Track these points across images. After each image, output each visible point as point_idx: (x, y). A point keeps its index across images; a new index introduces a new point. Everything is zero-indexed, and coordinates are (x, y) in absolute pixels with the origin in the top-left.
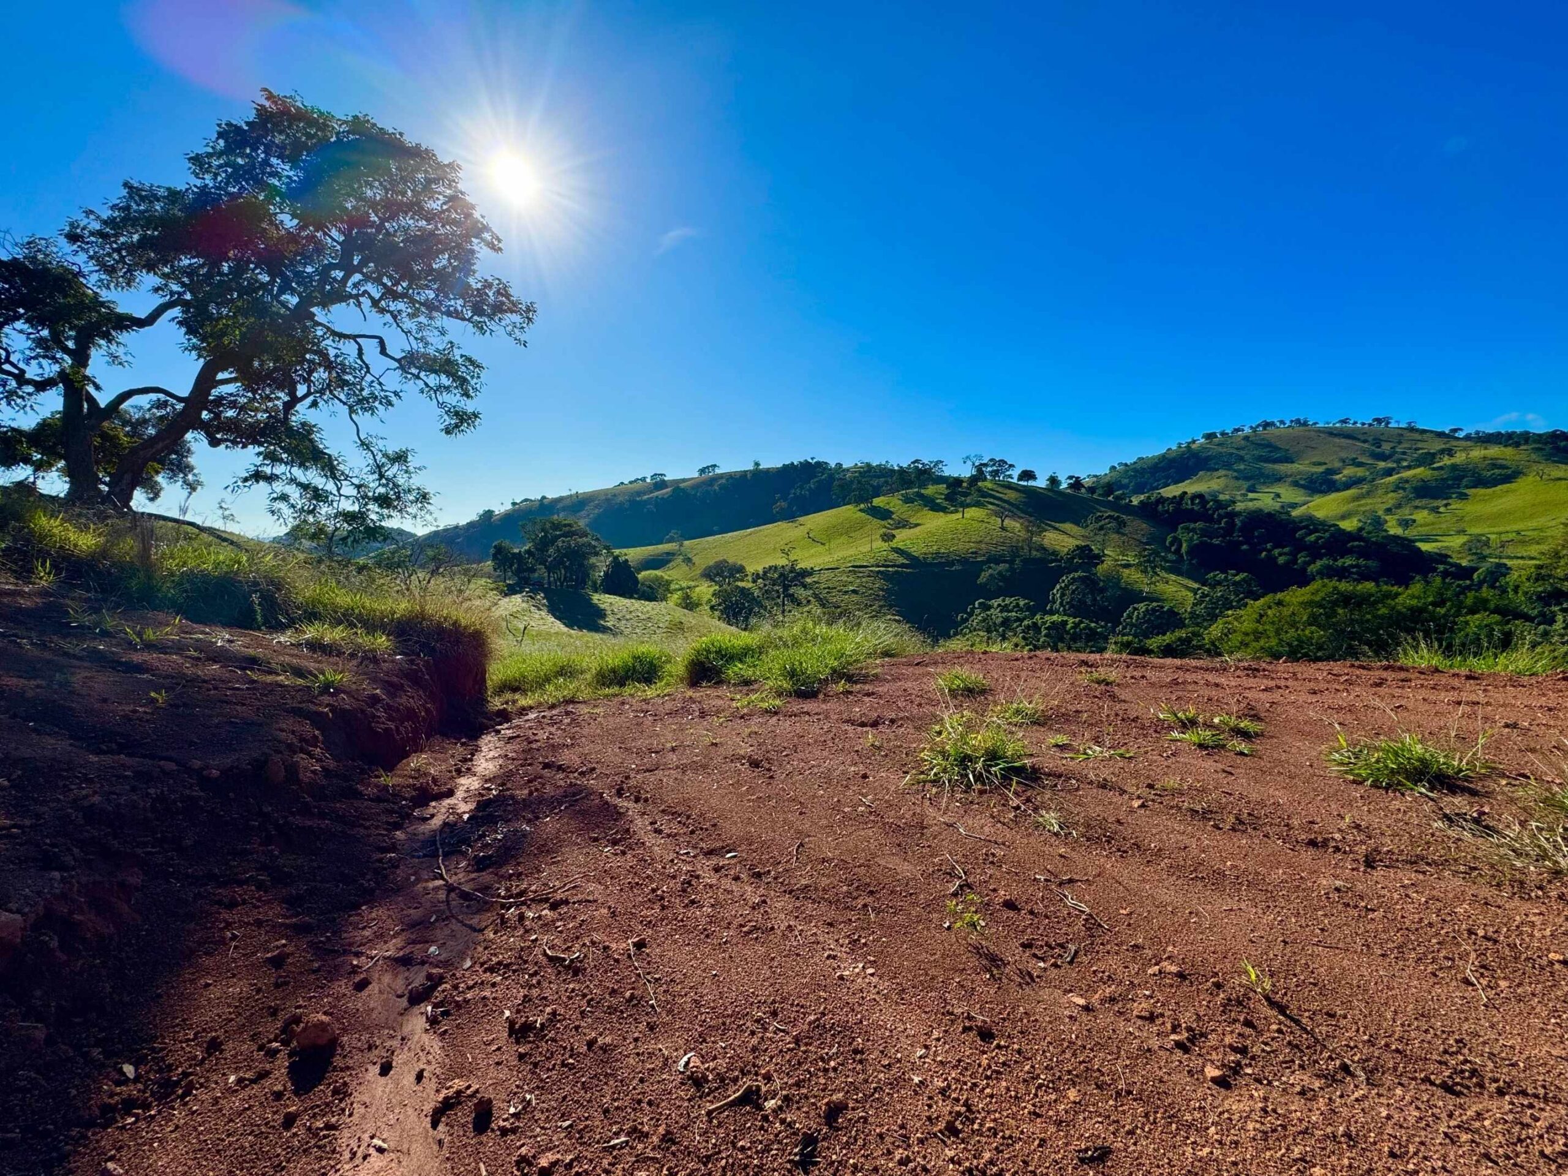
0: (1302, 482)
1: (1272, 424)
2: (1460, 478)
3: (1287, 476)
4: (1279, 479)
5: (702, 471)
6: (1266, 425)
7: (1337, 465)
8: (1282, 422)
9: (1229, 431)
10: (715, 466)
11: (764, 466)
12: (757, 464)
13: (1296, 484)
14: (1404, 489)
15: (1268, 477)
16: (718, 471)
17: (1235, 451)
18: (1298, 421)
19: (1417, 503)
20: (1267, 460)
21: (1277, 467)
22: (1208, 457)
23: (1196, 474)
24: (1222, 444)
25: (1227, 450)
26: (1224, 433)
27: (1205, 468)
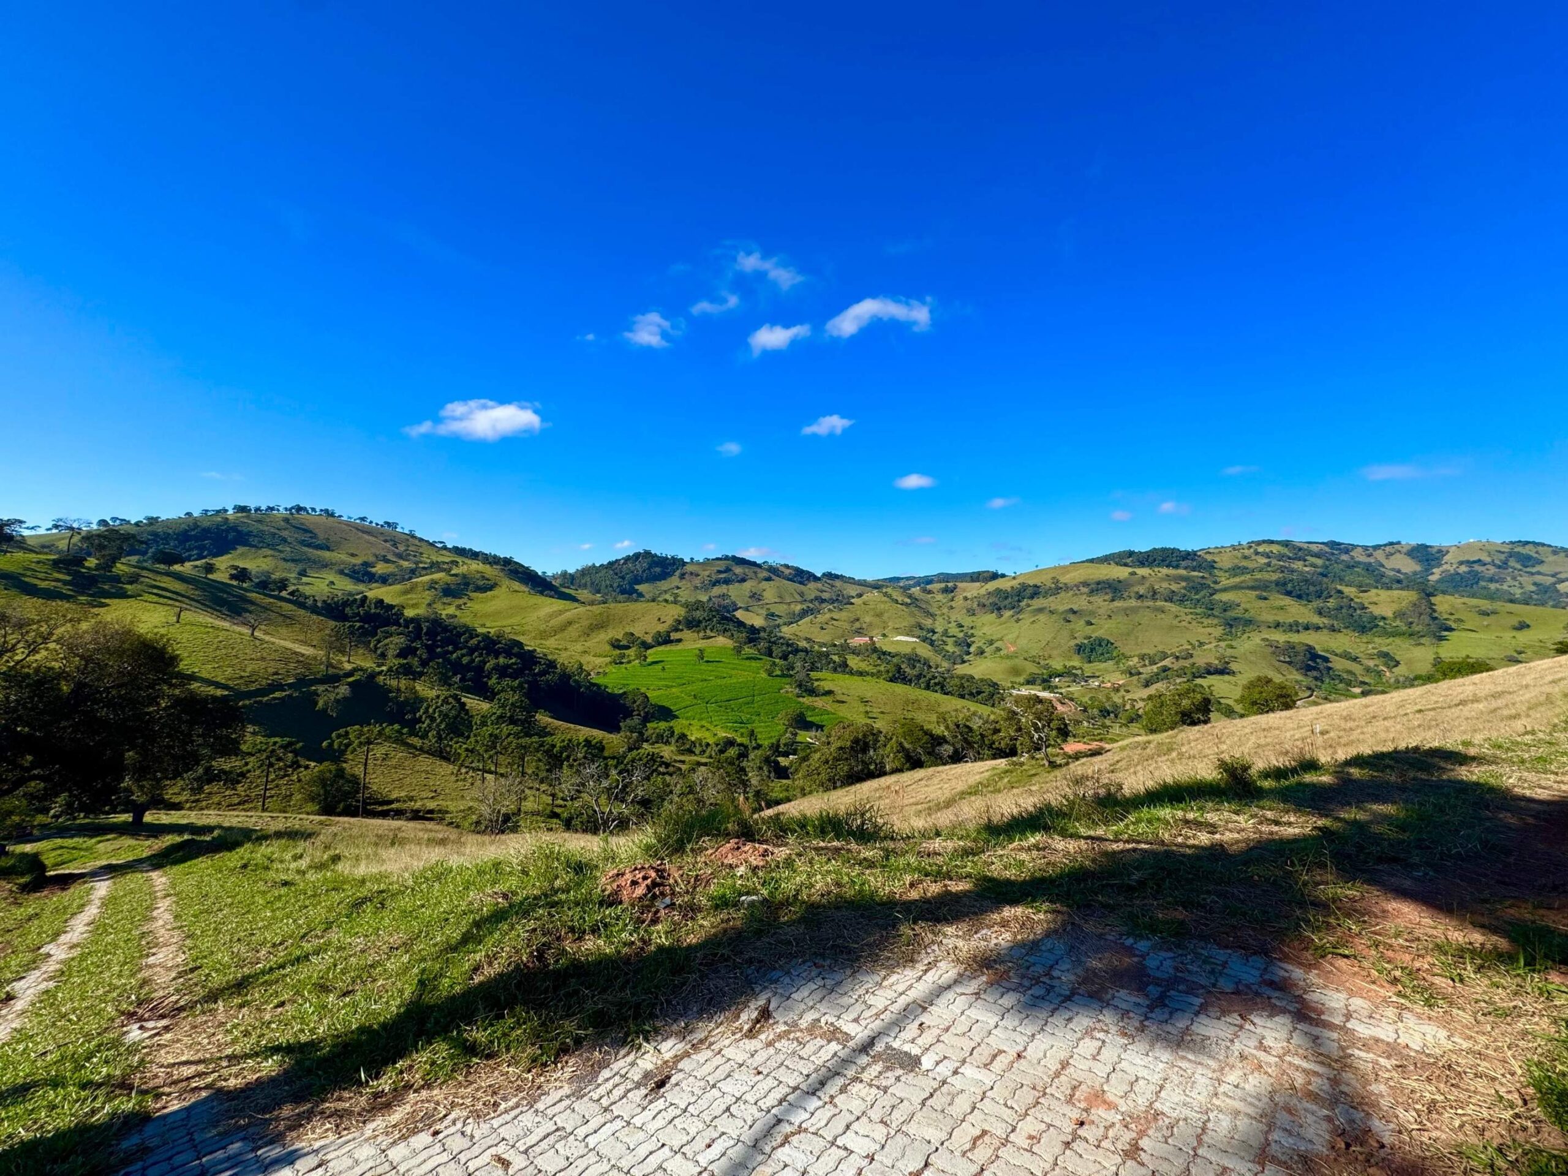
0: (346, 571)
1: (305, 509)
2: (467, 584)
3: (332, 564)
4: (325, 565)
6: (299, 509)
7: (372, 559)
8: (313, 509)
9: (263, 508)
13: (341, 572)
14: (436, 589)
15: (314, 562)
17: (276, 531)
18: (327, 511)
19: (445, 600)
20: (309, 545)
21: (319, 553)
22: (249, 533)
23: (235, 549)
24: (259, 521)
25: (266, 528)
26: (258, 509)
27: (245, 544)
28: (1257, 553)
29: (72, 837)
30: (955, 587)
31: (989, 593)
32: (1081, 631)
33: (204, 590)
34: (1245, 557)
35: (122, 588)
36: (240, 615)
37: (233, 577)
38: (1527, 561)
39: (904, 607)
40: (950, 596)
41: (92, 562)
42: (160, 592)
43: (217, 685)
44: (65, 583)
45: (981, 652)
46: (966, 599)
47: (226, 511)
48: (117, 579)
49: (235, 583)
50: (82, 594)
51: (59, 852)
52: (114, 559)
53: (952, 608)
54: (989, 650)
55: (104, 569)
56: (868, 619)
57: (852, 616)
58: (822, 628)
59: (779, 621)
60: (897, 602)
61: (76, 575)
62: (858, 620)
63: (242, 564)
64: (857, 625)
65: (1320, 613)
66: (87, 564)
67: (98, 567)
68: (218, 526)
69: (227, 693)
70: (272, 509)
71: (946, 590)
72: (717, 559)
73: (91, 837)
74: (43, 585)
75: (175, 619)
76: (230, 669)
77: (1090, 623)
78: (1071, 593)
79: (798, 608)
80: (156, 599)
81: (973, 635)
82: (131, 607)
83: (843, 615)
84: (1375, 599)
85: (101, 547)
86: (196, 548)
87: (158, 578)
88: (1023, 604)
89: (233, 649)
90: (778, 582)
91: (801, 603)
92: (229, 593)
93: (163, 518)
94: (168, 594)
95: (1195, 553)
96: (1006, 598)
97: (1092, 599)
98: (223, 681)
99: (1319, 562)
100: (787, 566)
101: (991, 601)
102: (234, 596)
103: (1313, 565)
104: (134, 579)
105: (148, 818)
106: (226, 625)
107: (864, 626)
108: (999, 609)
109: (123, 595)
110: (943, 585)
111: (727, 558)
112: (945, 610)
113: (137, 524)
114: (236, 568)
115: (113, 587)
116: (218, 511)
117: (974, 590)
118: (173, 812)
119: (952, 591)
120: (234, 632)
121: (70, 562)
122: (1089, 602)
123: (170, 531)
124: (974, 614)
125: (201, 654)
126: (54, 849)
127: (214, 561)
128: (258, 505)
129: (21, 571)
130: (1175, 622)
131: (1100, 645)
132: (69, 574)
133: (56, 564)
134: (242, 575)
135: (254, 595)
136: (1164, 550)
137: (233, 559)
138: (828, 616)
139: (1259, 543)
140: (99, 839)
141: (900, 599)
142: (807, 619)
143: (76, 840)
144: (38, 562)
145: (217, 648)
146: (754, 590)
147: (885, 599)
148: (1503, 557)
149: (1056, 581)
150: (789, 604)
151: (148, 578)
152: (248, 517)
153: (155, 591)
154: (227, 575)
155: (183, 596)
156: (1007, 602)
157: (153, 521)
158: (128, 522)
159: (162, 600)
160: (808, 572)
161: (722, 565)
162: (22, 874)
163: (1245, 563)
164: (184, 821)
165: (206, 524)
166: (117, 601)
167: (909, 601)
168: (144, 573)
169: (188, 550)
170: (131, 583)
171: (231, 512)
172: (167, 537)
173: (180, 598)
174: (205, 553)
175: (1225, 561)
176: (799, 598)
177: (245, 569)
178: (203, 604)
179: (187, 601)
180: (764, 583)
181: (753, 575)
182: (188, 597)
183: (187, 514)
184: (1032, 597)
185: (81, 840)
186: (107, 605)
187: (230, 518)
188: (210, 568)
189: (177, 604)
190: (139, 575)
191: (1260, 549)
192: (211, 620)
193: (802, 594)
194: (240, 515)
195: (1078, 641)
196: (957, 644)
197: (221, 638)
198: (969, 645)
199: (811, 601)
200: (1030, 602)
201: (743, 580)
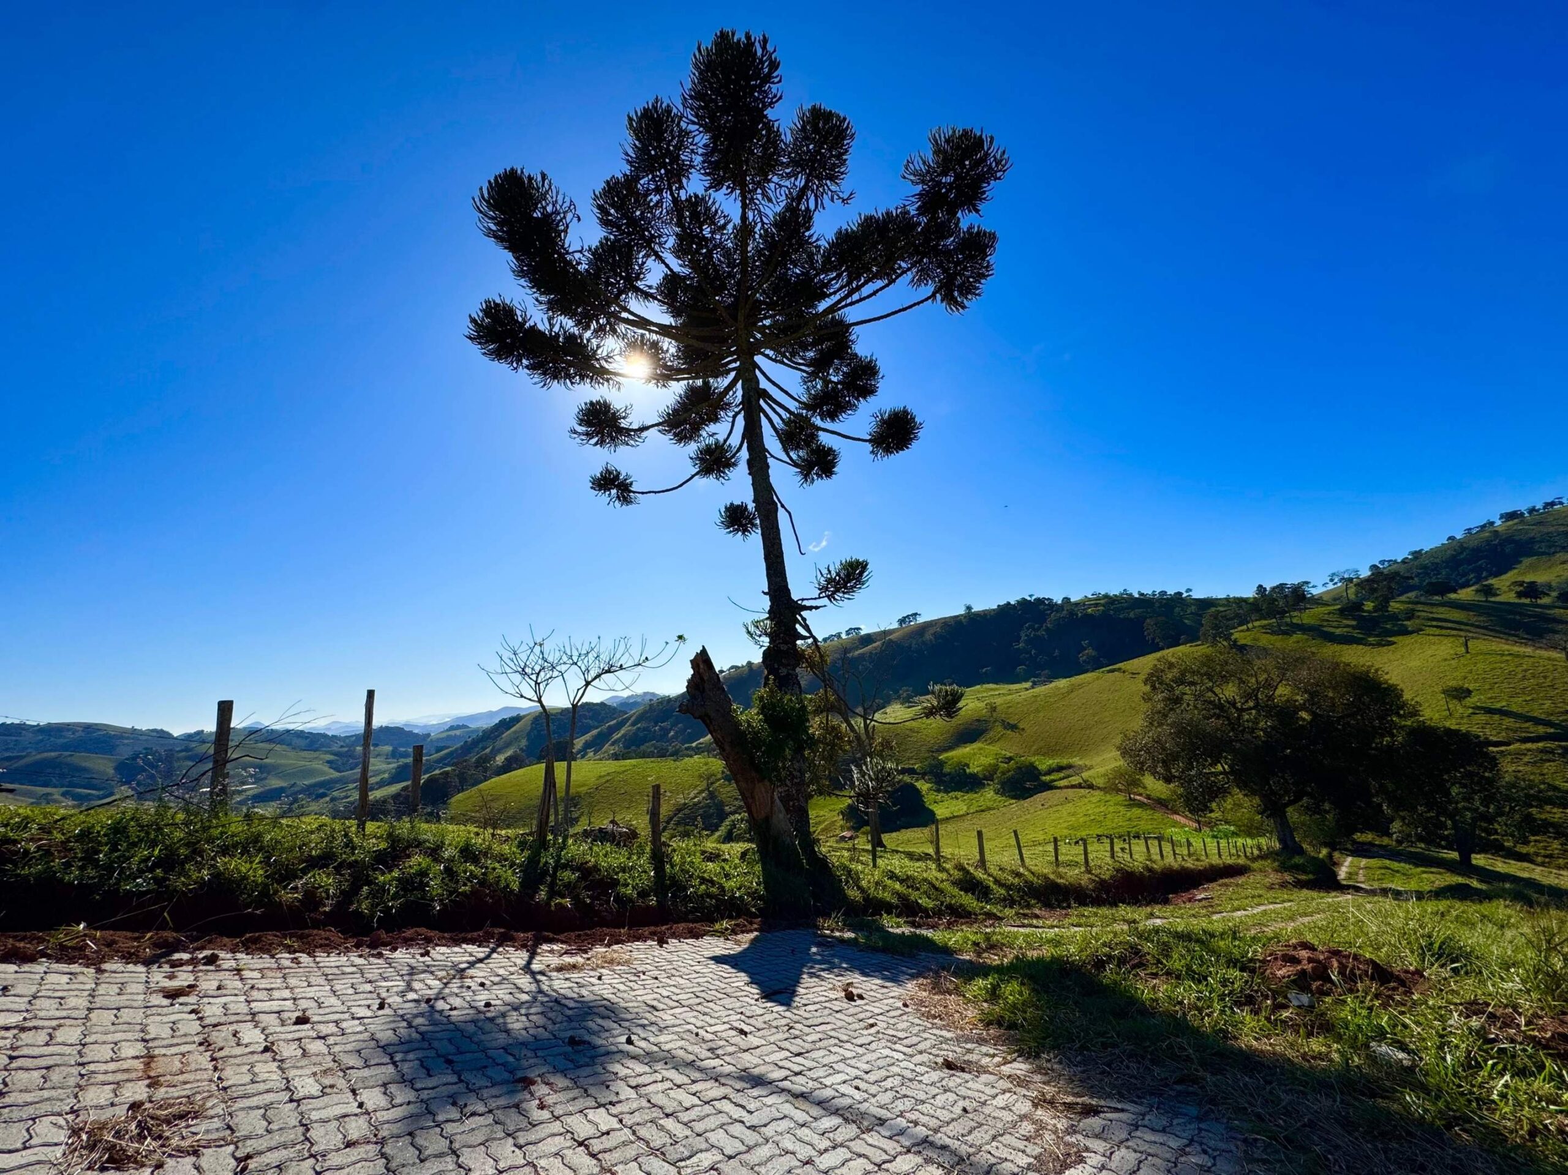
5: (902, 621)
9: (1539, 506)
10: (916, 614)
11: (976, 608)
12: (969, 608)
16: (921, 620)
22: (1532, 541)
23: (1520, 562)
24: (1540, 523)
25: (1551, 529)
26: (1532, 510)
27: (1530, 553)
29: (1400, 862)
33: (1489, 615)
35: (1402, 625)
36: (1541, 637)
37: (1520, 595)
41: (1369, 606)
42: (1440, 624)
43: (1537, 721)
44: (1354, 627)
47: (1492, 523)
48: (1394, 617)
49: (1527, 601)
50: (1370, 635)
51: (1383, 871)
52: (1386, 601)
55: (1380, 610)
61: (1360, 619)
63: (1529, 578)
66: (1366, 608)
67: (1376, 610)
68: (1488, 542)
69: (1552, 730)
70: (1552, 504)
73: (1417, 865)
74: (1338, 631)
75: (1463, 649)
76: (1548, 703)
80: (1438, 631)
82: (1416, 642)
85: (1373, 591)
86: (1472, 571)
87: (1434, 610)
89: (1545, 677)
92: (1520, 614)
93: (1426, 549)
94: (1450, 625)
98: (1543, 717)
102: (1530, 616)
104: (1410, 615)
105: (1479, 860)
106: (1529, 650)
109: (1405, 632)
113: (1404, 561)
114: (1521, 584)
115: (1394, 625)
116: (1483, 527)
118: (1512, 862)
120: (1540, 658)
121: (1351, 609)
123: (1438, 561)
125: (1505, 685)
126: (1380, 868)
127: (1492, 581)
128: (1530, 505)
129: (1318, 623)
132: (1354, 619)
133: (1342, 612)
134: (1531, 590)
135: (1557, 611)
137: (1519, 574)
140: (1423, 869)
143: (1402, 865)
144: (1329, 613)
145: (1524, 678)
151: (1423, 612)
152: (1521, 522)
153: (1434, 623)
154: (1513, 595)
155: (1466, 624)
157: (1417, 554)
158: (1395, 562)
159: (1444, 632)
162: (1305, 872)
164: (1526, 875)
165: (1473, 544)
166: (1400, 638)
168: (1420, 607)
169: (1463, 576)
170: (1409, 619)
171: (1498, 523)
172: (1436, 568)
173: (1463, 627)
174: (1484, 574)
177: (1534, 582)
178: (1491, 630)
179: (1472, 629)
182: (1472, 625)
183: (1450, 538)
185: (1407, 866)
186: (1394, 643)
187: (1500, 529)
188: (1489, 591)
189: (1462, 633)
190: (1413, 610)
192: (1506, 647)
194: (1510, 523)
197: (1525, 667)
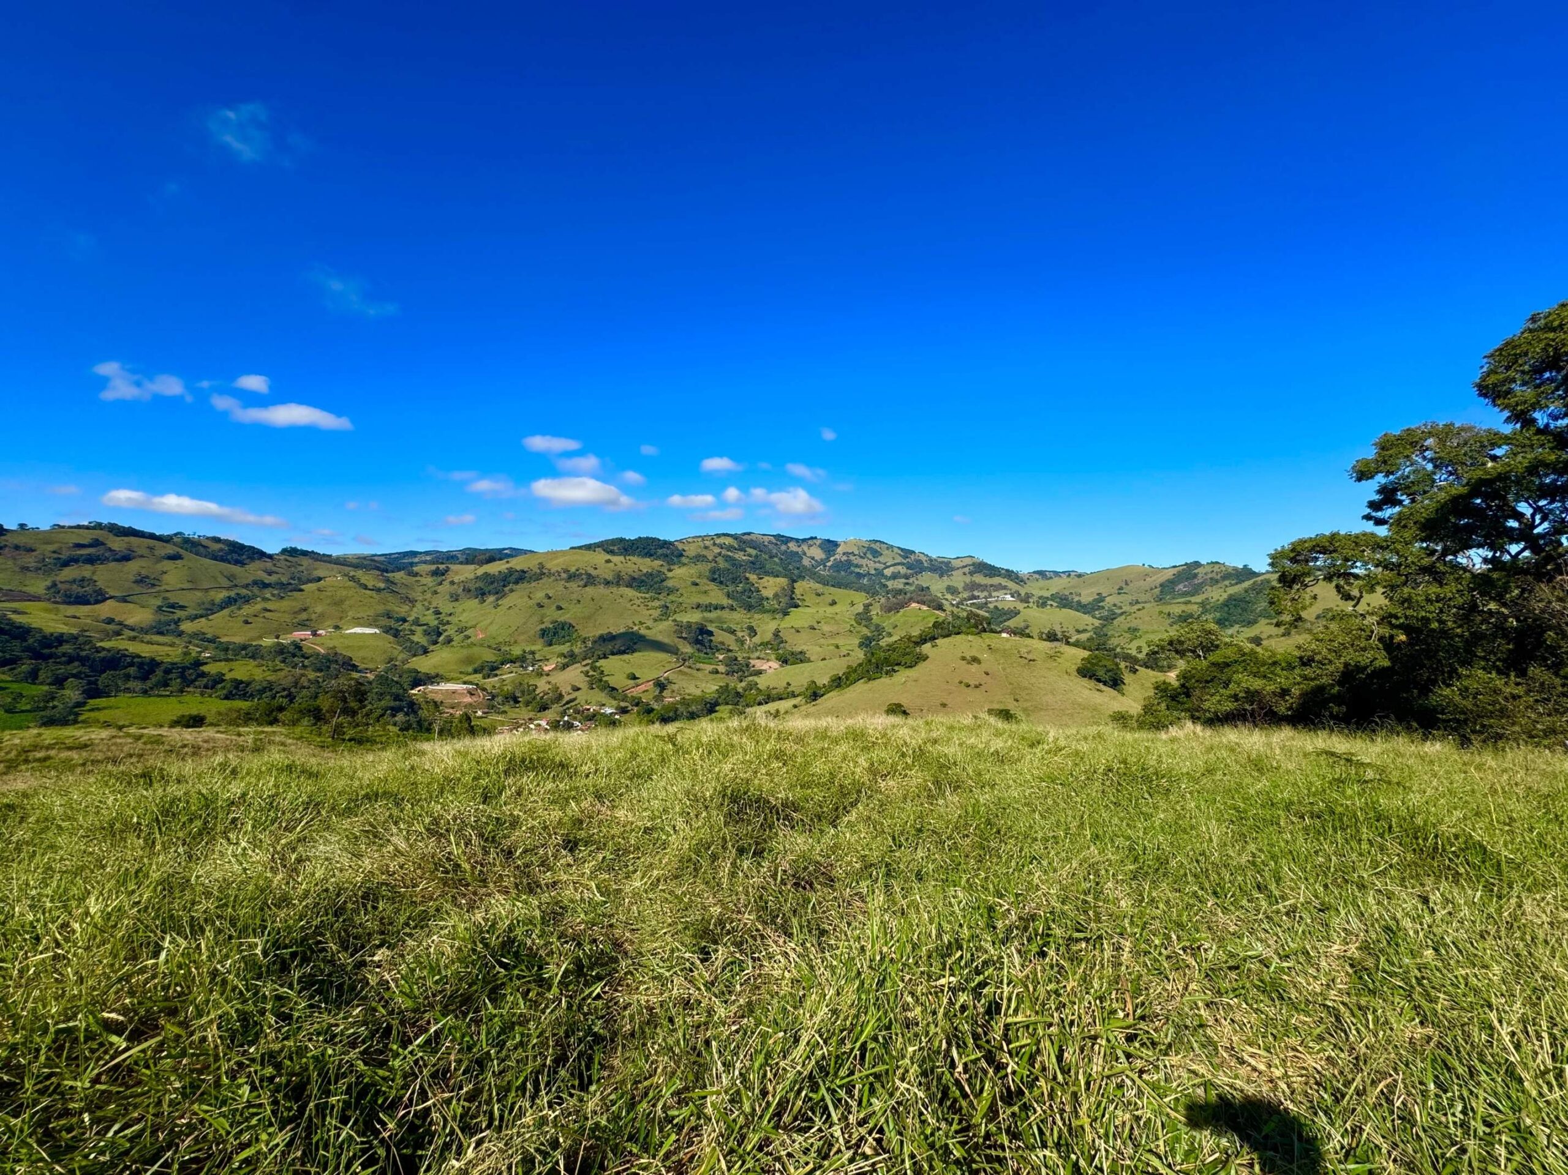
28: (715, 544)
30: (447, 570)
31: (477, 578)
32: (551, 615)
34: (706, 548)
38: (876, 553)
39: (374, 594)
40: (440, 579)
45: (449, 641)
46: (452, 583)
53: (436, 593)
54: (457, 638)
56: (319, 609)
57: (298, 605)
58: (247, 622)
59: (179, 614)
60: (366, 587)
62: (305, 610)
64: (304, 616)
65: (728, 596)
71: (436, 573)
72: (79, 527)
77: (559, 608)
78: (553, 578)
79: (222, 595)
81: (448, 623)
83: (285, 604)
84: (766, 584)
88: (506, 589)
90: (191, 559)
91: (228, 589)
95: (671, 543)
96: (492, 583)
97: (567, 585)
99: (753, 552)
100: (217, 540)
101: (477, 585)
103: (750, 556)
107: (313, 616)
108: (483, 594)
110: (434, 567)
111: (99, 526)
112: (428, 595)
117: (465, 573)
119: (443, 574)
122: (566, 588)
124: (457, 600)
130: (628, 605)
131: (563, 629)
136: (647, 538)
138: (259, 607)
139: (718, 536)
141: (370, 585)
142: (226, 612)
146: (144, 572)
147: (351, 583)
148: (865, 550)
149: (541, 566)
150: (207, 590)
156: (492, 587)
160: (252, 548)
161: (86, 537)
163: (705, 552)
167: (382, 585)
175: (691, 550)
176: (225, 583)
180: (166, 562)
181: (145, 552)
184: (516, 582)
191: (718, 541)
193: (231, 578)
195: (543, 626)
196: (426, 633)
198: (439, 634)
199: (246, 586)
200: (514, 587)
201: (126, 558)
